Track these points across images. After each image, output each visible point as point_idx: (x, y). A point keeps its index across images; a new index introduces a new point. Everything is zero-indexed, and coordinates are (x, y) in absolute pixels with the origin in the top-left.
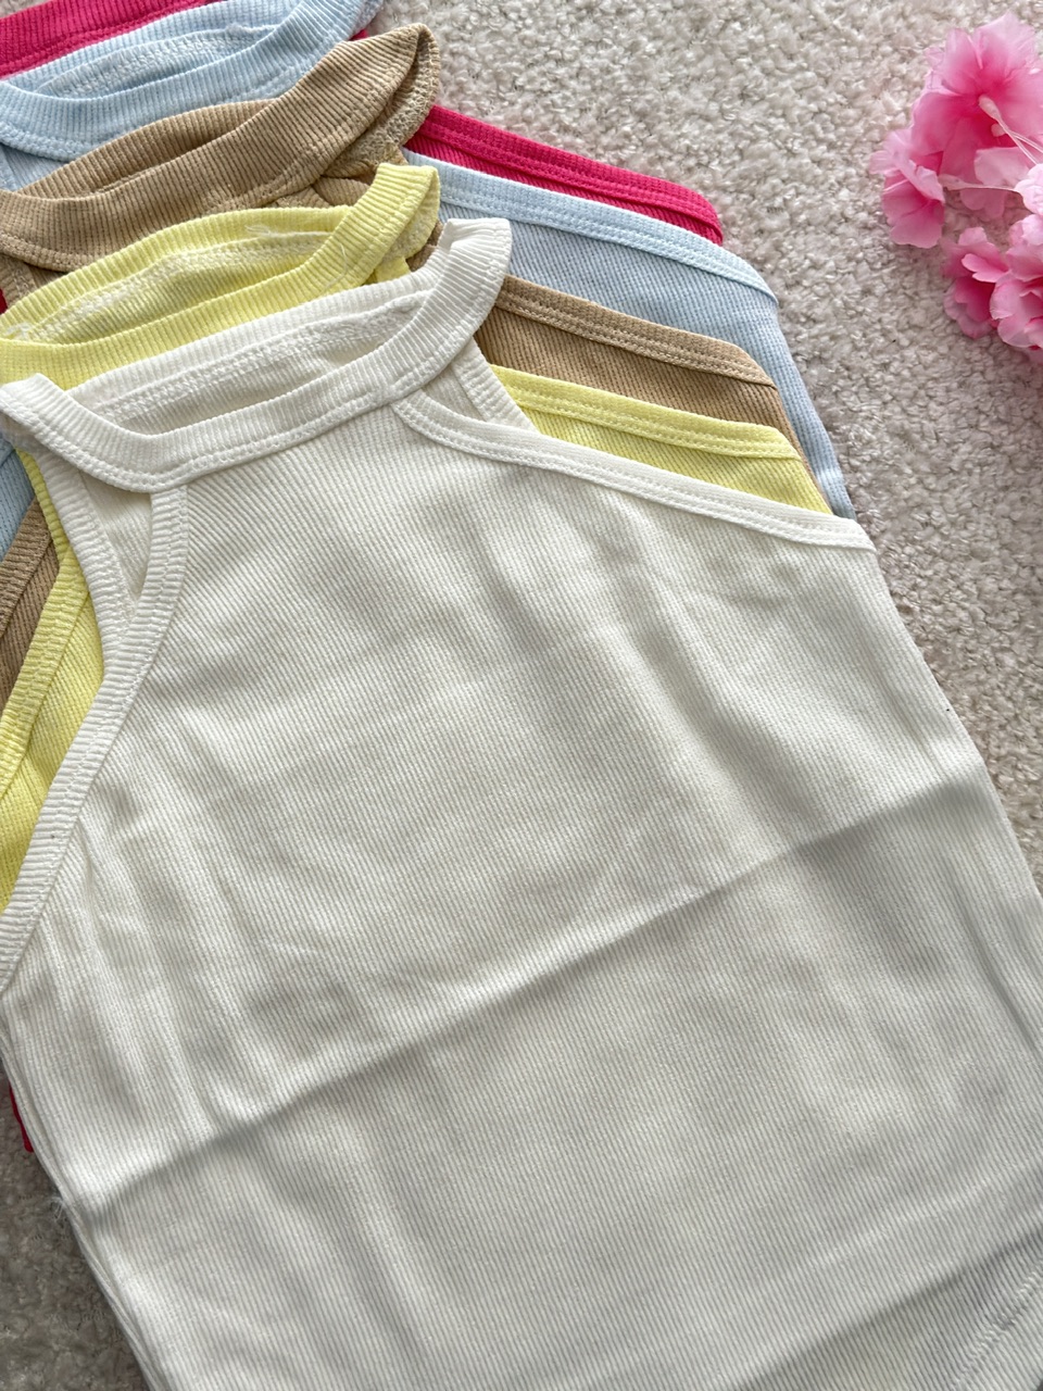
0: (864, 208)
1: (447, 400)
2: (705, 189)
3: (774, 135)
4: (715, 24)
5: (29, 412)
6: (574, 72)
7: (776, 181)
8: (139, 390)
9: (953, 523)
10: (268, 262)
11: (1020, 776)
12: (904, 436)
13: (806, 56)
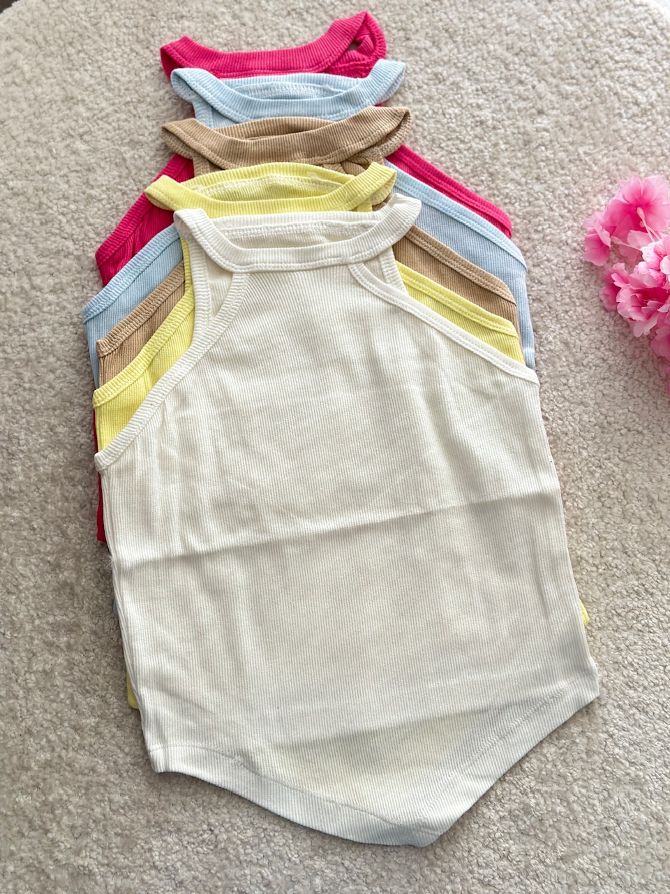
0: (576, 241)
1: (373, 271)
2: (510, 213)
3: (546, 199)
4: (534, 145)
5: (193, 223)
6: (467, 148)
7: (541, 219)
8: (242, 228)
9: (577, 387)
10: (312, 190)
11: (575, 504)
12: (566, 344)
13: (569, 170)
